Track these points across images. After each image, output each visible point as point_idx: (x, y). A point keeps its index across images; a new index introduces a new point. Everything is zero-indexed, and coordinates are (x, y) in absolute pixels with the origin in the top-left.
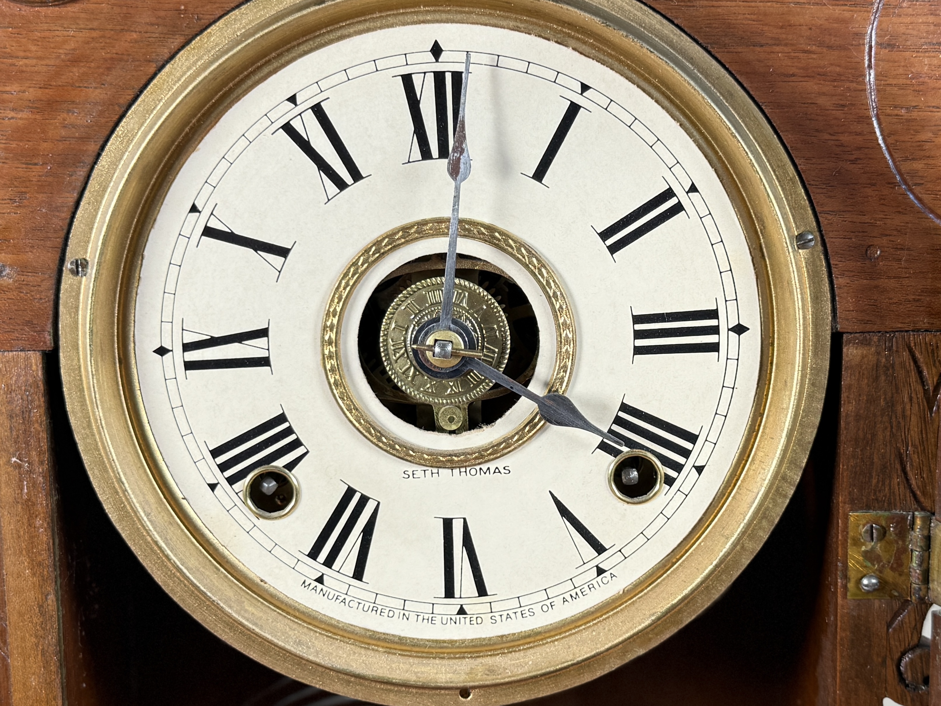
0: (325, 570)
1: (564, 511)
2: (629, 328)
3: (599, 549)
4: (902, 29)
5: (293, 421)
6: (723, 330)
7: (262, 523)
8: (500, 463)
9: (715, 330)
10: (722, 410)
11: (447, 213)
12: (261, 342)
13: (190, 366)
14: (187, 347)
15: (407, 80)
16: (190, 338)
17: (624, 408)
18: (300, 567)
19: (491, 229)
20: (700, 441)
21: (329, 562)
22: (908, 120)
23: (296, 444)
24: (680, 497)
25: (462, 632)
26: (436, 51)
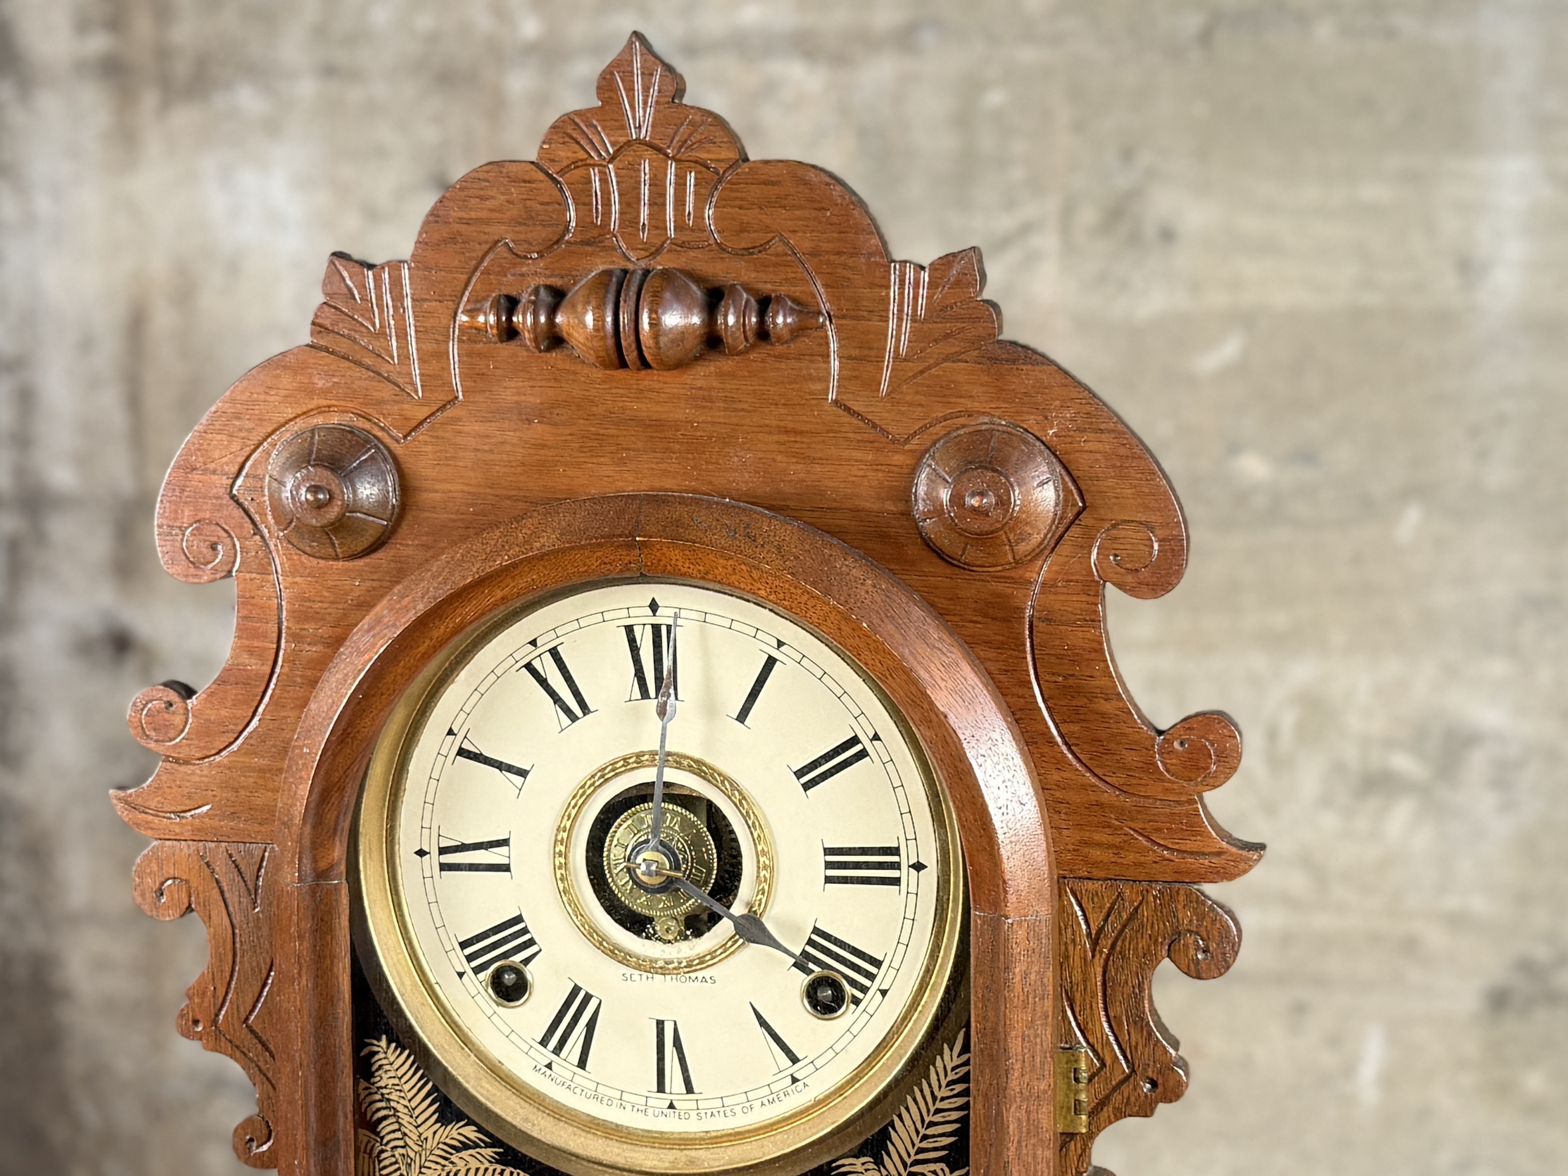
0: (554, 1057)
1: (763, 1023)
2: (821, 859)
3: (794, 1060)
4: (1058, 606)
5: (528, 922)
6: (904, 866)
7: (500, 1010)
8: (707, 973)
9: (896, 866)
10: (904, 940)
11: (654, 747)
12: (503, 850)
13: (444, 867)
14: (443, 851)
15: (629, 629)
16: (444, 843)
17: (816, 931)
18: (532, 1053)
19: (699, 763)
20: (883, 967)
21: (558, 1050)
22: (1064, 687)
23: (531, 942)
24: (866, 1017)
25: (671, 1125)
26: (654, 606)
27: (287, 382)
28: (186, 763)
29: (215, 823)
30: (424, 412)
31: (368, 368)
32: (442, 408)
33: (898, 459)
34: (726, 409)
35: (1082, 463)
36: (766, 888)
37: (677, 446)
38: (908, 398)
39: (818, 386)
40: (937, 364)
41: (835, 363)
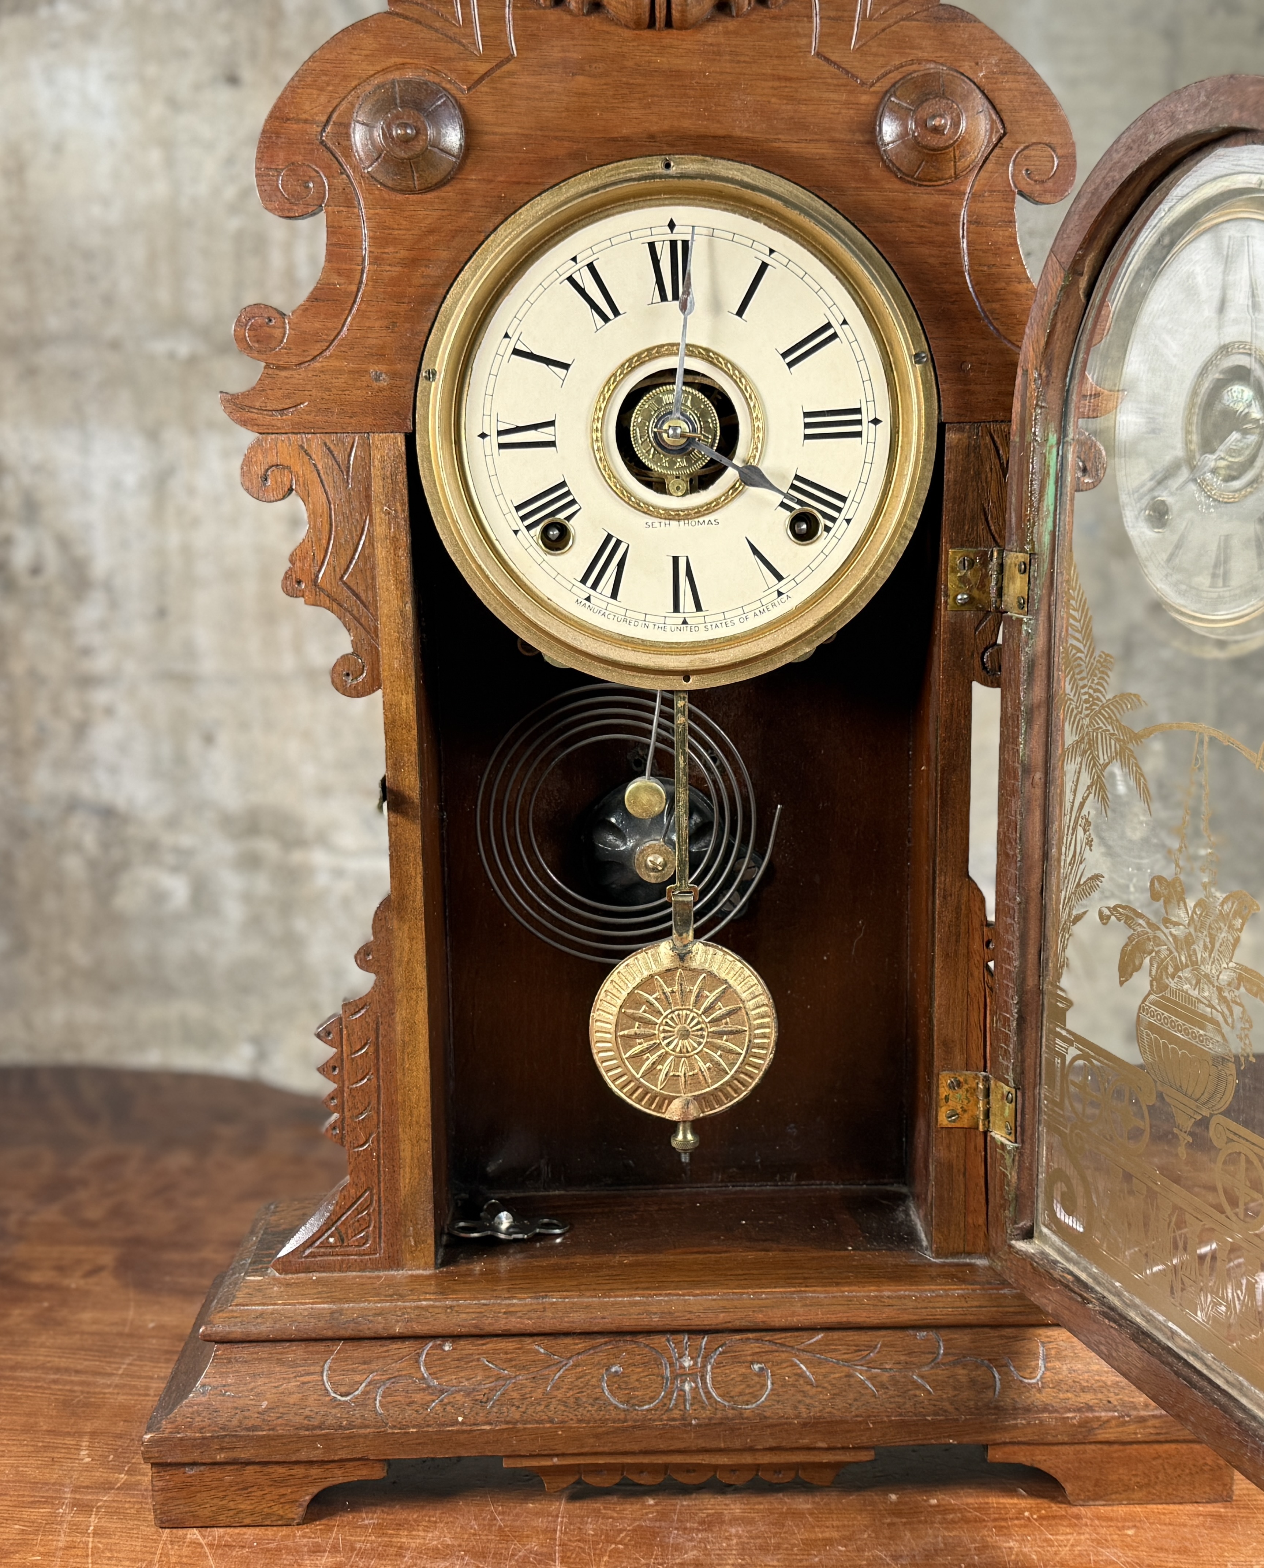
0: (592, 592)
1: (755, 551)
2: (801, 421)
3: (779, 577)
4: (986, 211)
5: (571, 486)
6: (865, 422)
7: (549, 558)
8: (712, 517)
9: (859, 422)
10: (864, 480)
11: (677, 339)
12: (550, 429)
13: (502, 446)
14: (500, 433)
15: (652, 246)
16: (502, 427)
17: (797, 477)
18: (574, 589)
19: (707, 350)
20: (848, 501)
21: (594, 586)
22: (989, 275)
23: (573, 502)
24: (835, 540)
25: (685, 636)
26: (672, 225)
27: (369, 43)
28: (285, 368)
29: (310, 418)
30: (483, 68)
31: (436, 30)
32: (499, 66)
33: (864, 99)
34: (731, 61)
35: (1003, 100)
36: (759, 446)
37: (692, 92)
38: (874, 50)
39: (804, 41)
40: (896, 23)
41: (817, 20)
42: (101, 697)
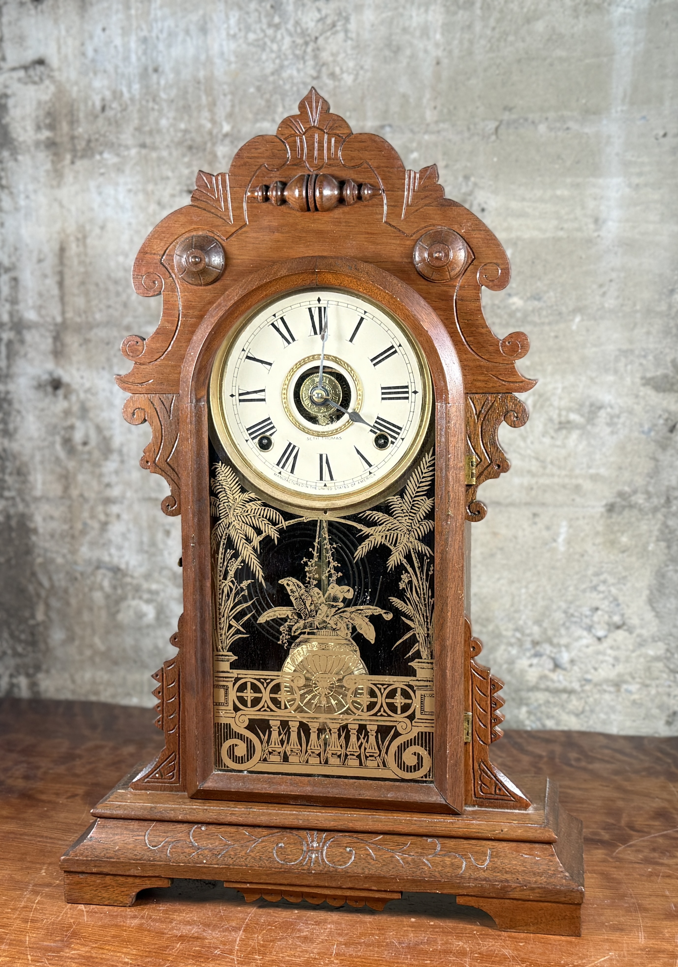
0: (281, 470)
1: (358, 452)
2: (380, 391)
3: (370, 465)
4: (465, 294)
5: (272, 420)
6: (410, 392)
7: (262, 453)
8: (338, 436)
9: (407, 392)
10: (410, 420)
11: (319, 353)
12: (263, 393)
13: (240, 401)
14: (240, 395)
15: (310, 309)
16: (241, 392)
17: (378, 418)
18: (274, 469)
19: (336, 358)
20: (403, 430)
21: (283, 467)
22: (468, 324)
23: (273, 427)
24: (396, 448)
25: (326, 492)
26: (319, 300)
27: (182, 219)
28: (143, 364)
29: (154, 387)
30: (234, 229)
31: (213, 213)
32: (241, 228)
33: (408, 242)
34: (346, 226)
35: (474, 242)
36: (360, 404)
37: (328, 240)
38: (412, 220)
39: (379, 216)
40: (422, 207)
41: (385, 207)
42: (115, 509)
